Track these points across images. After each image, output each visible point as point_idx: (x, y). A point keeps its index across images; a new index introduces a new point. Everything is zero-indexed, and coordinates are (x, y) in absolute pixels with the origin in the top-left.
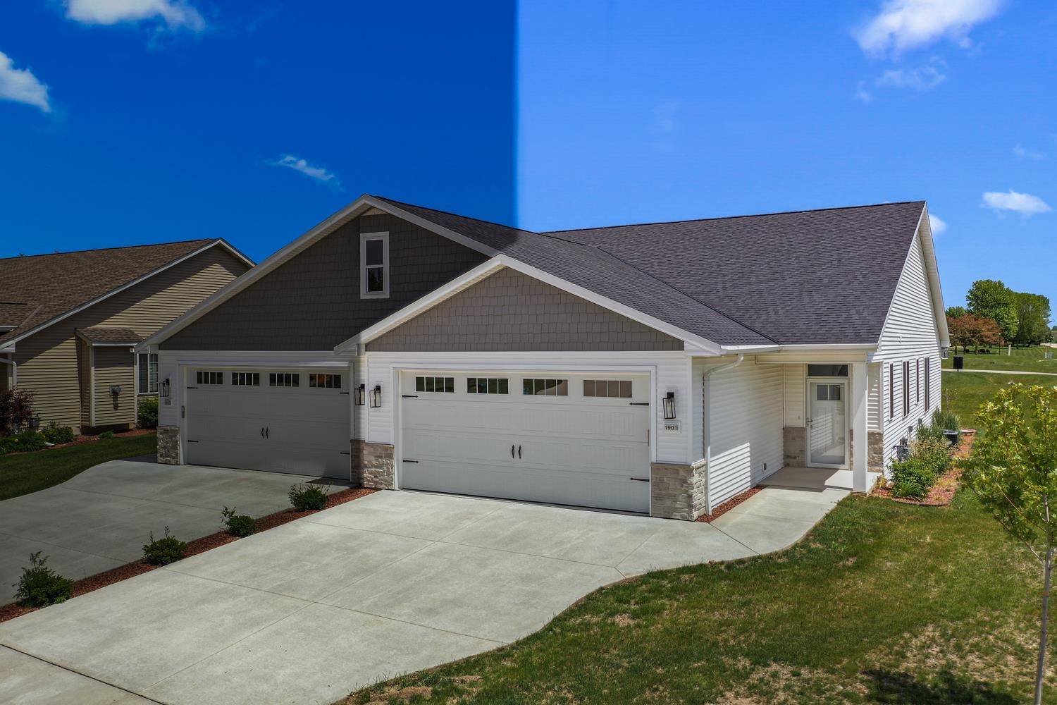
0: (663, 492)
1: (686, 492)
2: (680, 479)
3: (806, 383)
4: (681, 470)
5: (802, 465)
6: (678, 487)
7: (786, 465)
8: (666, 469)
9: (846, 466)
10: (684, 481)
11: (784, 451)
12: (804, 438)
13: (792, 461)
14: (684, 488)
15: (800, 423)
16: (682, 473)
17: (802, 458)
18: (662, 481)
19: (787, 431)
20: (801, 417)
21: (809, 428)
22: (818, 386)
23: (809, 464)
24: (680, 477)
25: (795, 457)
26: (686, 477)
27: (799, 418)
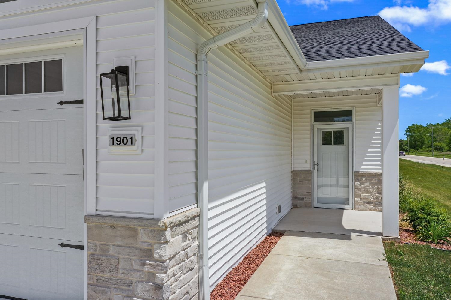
0: (107, 275)
1: (152, 276)
2: (140, 250)
3: (313, 129)
4: (141, 231)
5: (309, 206)
6: (136, 267)
7: (294, 206)
8: (113, 228)
9: (351, 206)
10: (148, 253)
11: (292, 192)
12: (310, 180)
13: (299, 202)
14: (146, 269)
15: (307, 167)
16: (144, 237)
17: (310, 199)
18: (105, 251)
19: (295, 174)
20: (308, 161)
21: (315, 172)
22: (323, 132)
23: (316, 204)
24: (138, 245)
25: (303, 199)
26: (151, 245)
27: (306, 161)
